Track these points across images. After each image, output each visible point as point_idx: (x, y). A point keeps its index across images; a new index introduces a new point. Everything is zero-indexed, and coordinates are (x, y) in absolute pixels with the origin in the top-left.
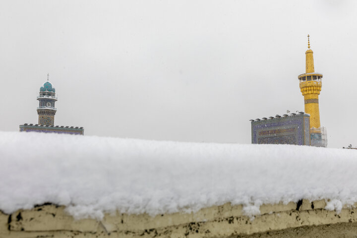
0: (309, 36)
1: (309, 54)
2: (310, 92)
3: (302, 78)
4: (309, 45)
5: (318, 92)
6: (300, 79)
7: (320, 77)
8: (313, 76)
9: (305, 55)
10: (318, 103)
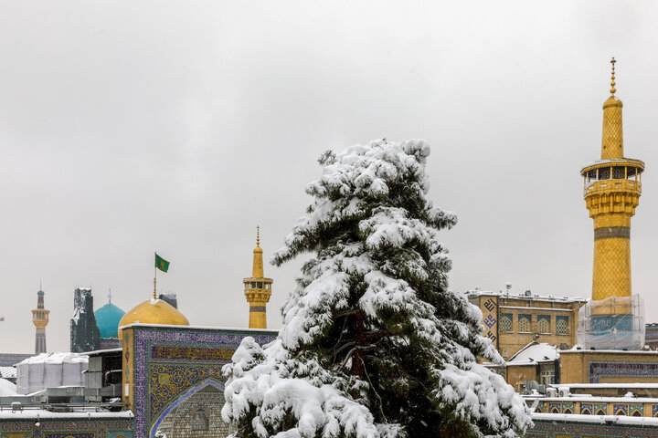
0: (613, 62)
1: (614, 109)
2: (606, 210)
3: (589, 173)
4: (613, 85)
5: (629, 209)
6: (584, 175)
7: (634, 169)
8: (615, 168)
9: (603, 111)
10: (629, 238)
